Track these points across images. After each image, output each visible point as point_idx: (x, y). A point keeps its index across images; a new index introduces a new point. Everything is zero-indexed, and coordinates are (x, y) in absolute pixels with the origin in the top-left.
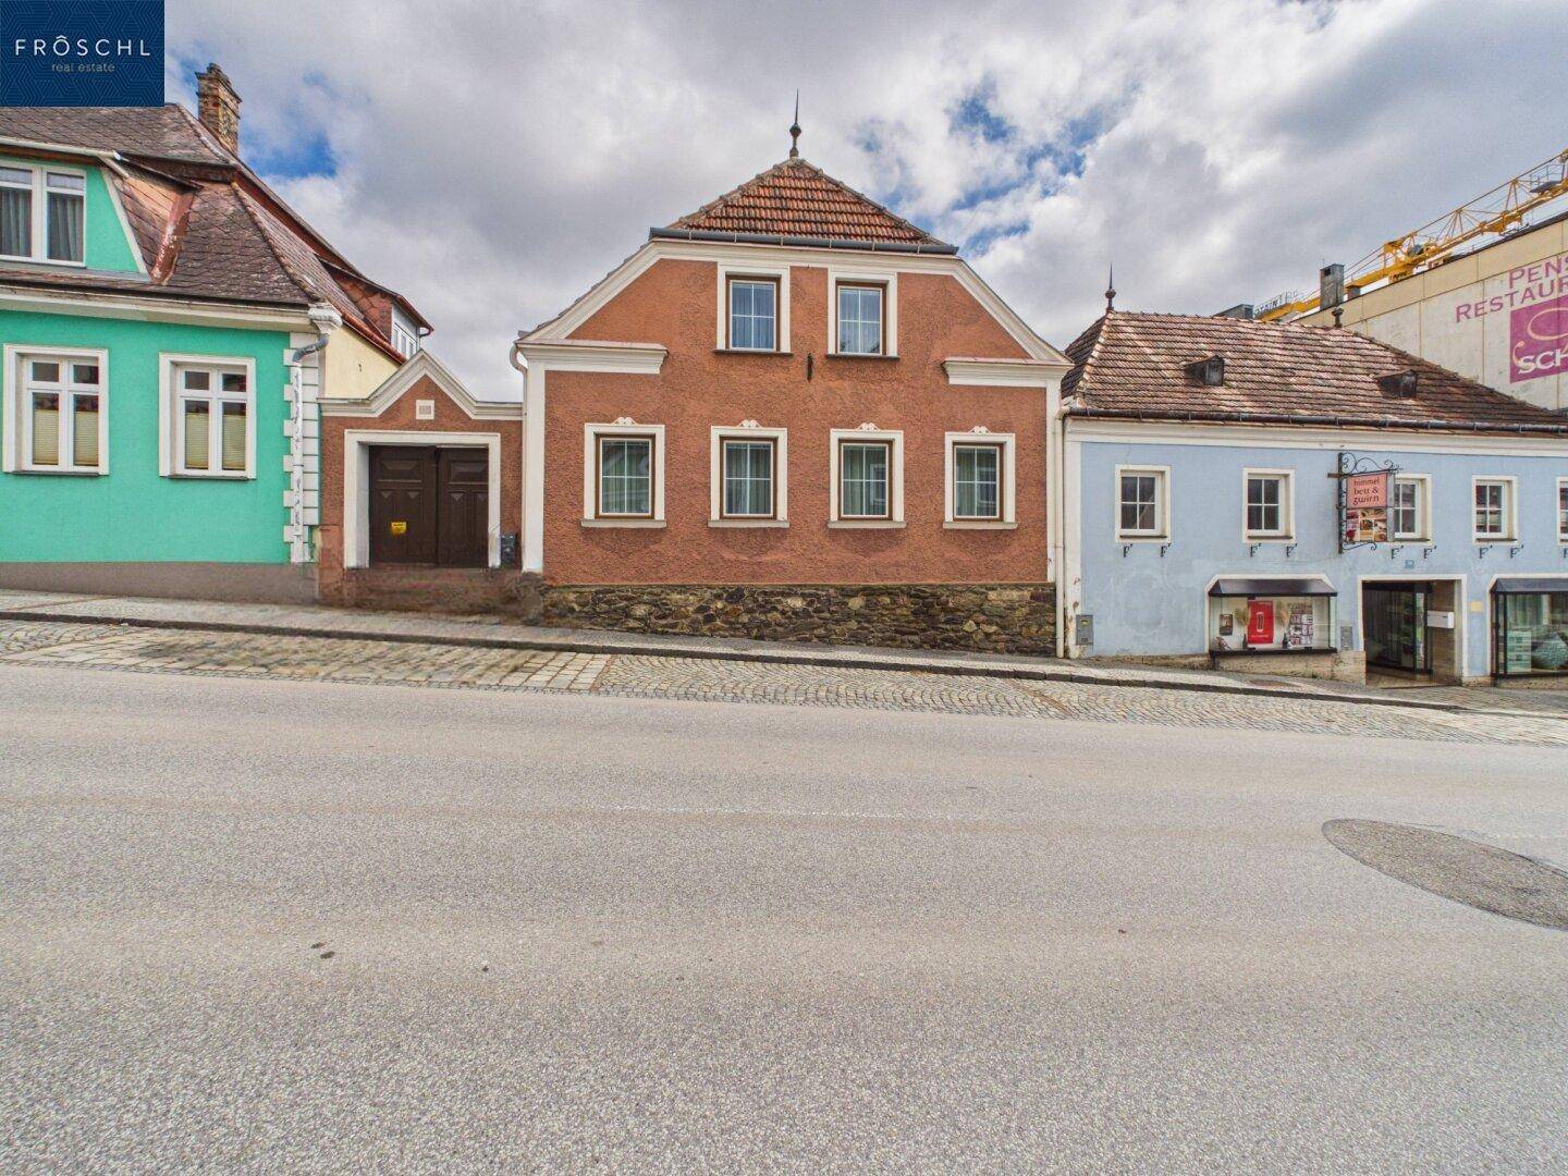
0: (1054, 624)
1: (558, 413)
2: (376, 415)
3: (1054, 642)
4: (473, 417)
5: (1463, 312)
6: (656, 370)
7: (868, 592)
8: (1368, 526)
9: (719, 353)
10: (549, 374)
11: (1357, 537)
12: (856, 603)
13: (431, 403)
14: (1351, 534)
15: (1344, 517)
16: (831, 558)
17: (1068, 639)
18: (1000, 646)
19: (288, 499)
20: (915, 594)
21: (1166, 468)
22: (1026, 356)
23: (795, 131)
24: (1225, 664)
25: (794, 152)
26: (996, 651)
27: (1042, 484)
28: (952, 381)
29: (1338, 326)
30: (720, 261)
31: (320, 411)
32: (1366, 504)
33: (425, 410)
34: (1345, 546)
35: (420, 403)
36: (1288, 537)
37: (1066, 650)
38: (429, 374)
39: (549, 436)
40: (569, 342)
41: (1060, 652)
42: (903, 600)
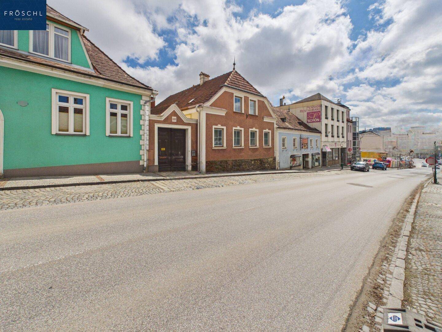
0: (275, 164)
1: (208, 123)
2: (162, 120)
3: (275, 167)
4: (185, 122)
5: (301, 111)
6: (224, 115)
7: (255, 160)
8: (305, 146)
9: (234, 112)
10: (207, 114)
11: (304, 148)
12: (253, 162)
13: (176, 117)
14: (302, 147)
15: (301, 144)
16: (249, 154)
17: (277, 167)
18: (270, 168)
19: (141, 142)
20: (260, 160)
21: (286, 137)
22: (272, 117)
23: (234, 64)
24: (292, 168)
25: (234, 69)
26: (269, 169)
27: (274, 139)
28: (264, 120)
29: (289, 111)
30: (234, 93)
31: (149, 118)
32: (305, 143)
33: (174, 119)
34: (301, 149)
35: (173, 117)
36: (296, 148)
37: (277, 168)
38: (175, 110)
39: (206, 128)
40: (210, 107)
41: (276, 169)
42: (259, 161)
